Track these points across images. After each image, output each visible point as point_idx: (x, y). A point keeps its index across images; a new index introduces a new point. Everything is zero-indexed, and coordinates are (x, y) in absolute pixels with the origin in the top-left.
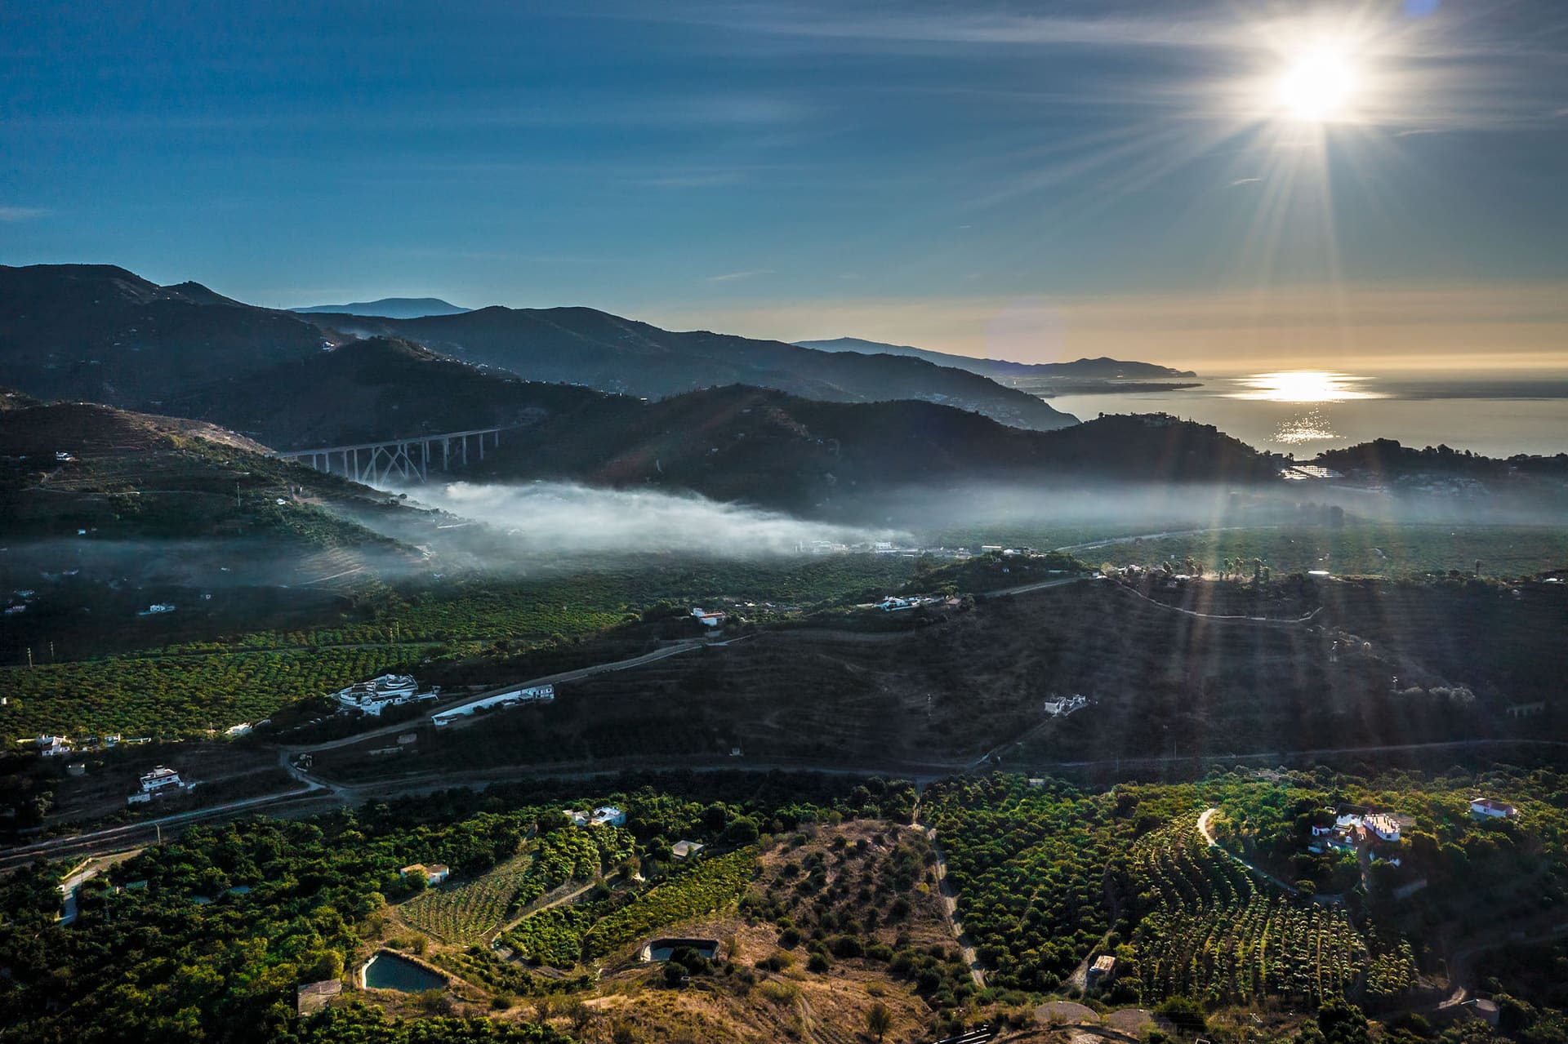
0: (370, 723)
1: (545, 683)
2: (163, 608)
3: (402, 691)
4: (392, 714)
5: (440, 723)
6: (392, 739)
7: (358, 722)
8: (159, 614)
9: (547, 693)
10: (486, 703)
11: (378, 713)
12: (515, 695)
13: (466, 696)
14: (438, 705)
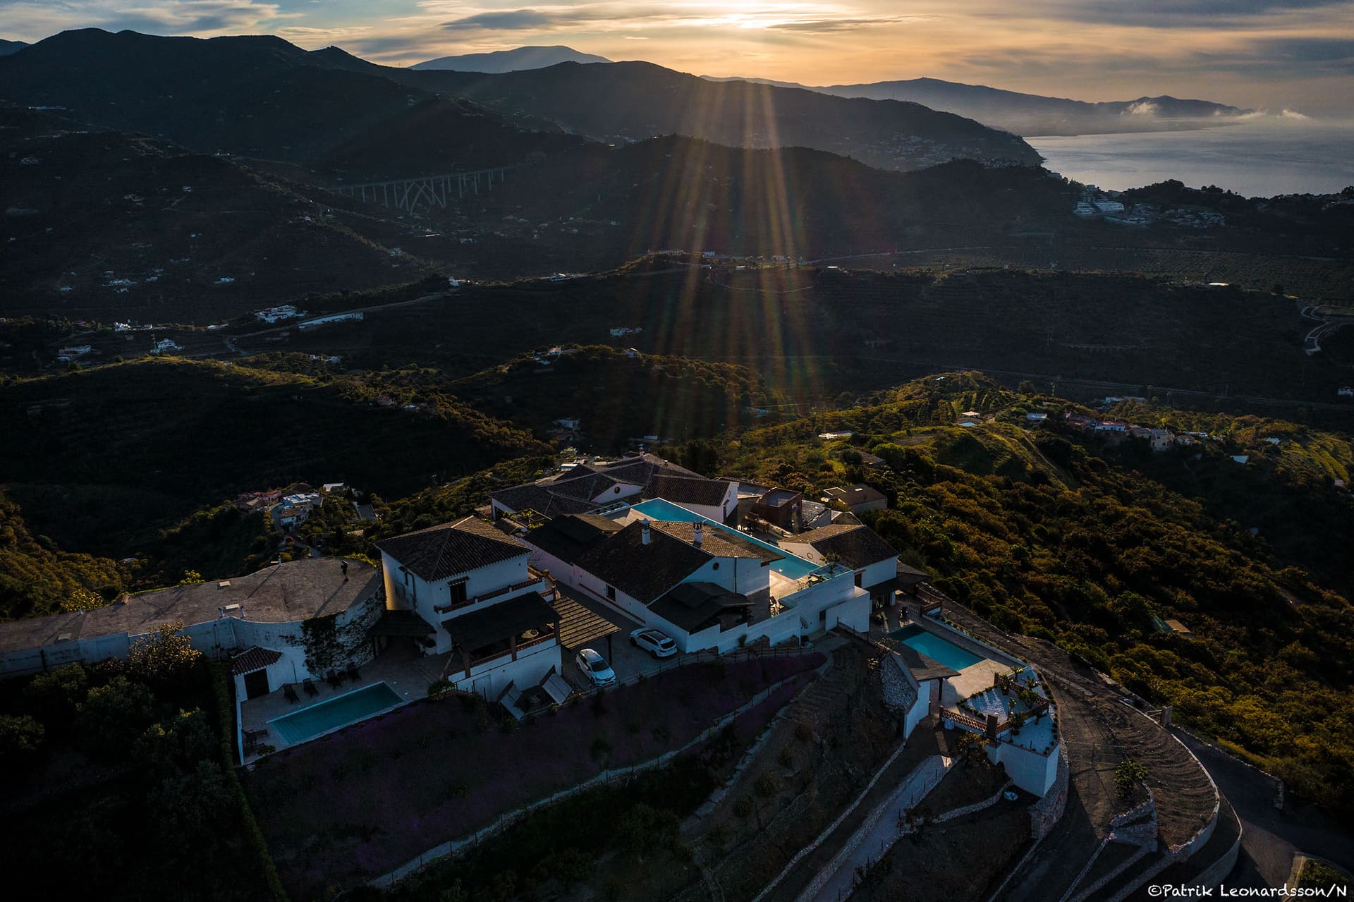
0: (270, 325)
1: (361, 311)
2: (228, 280)
3: (289, 312)
4: (280, 323)
5: (300, 327)
6: (277, 334)
7: (263, 325)
8: (225, 283)
9: (359, 316)
10: (326, 320)
11: (273, 322)
12: (343, 317)
13: (319, 315)
14: (303, 319)
